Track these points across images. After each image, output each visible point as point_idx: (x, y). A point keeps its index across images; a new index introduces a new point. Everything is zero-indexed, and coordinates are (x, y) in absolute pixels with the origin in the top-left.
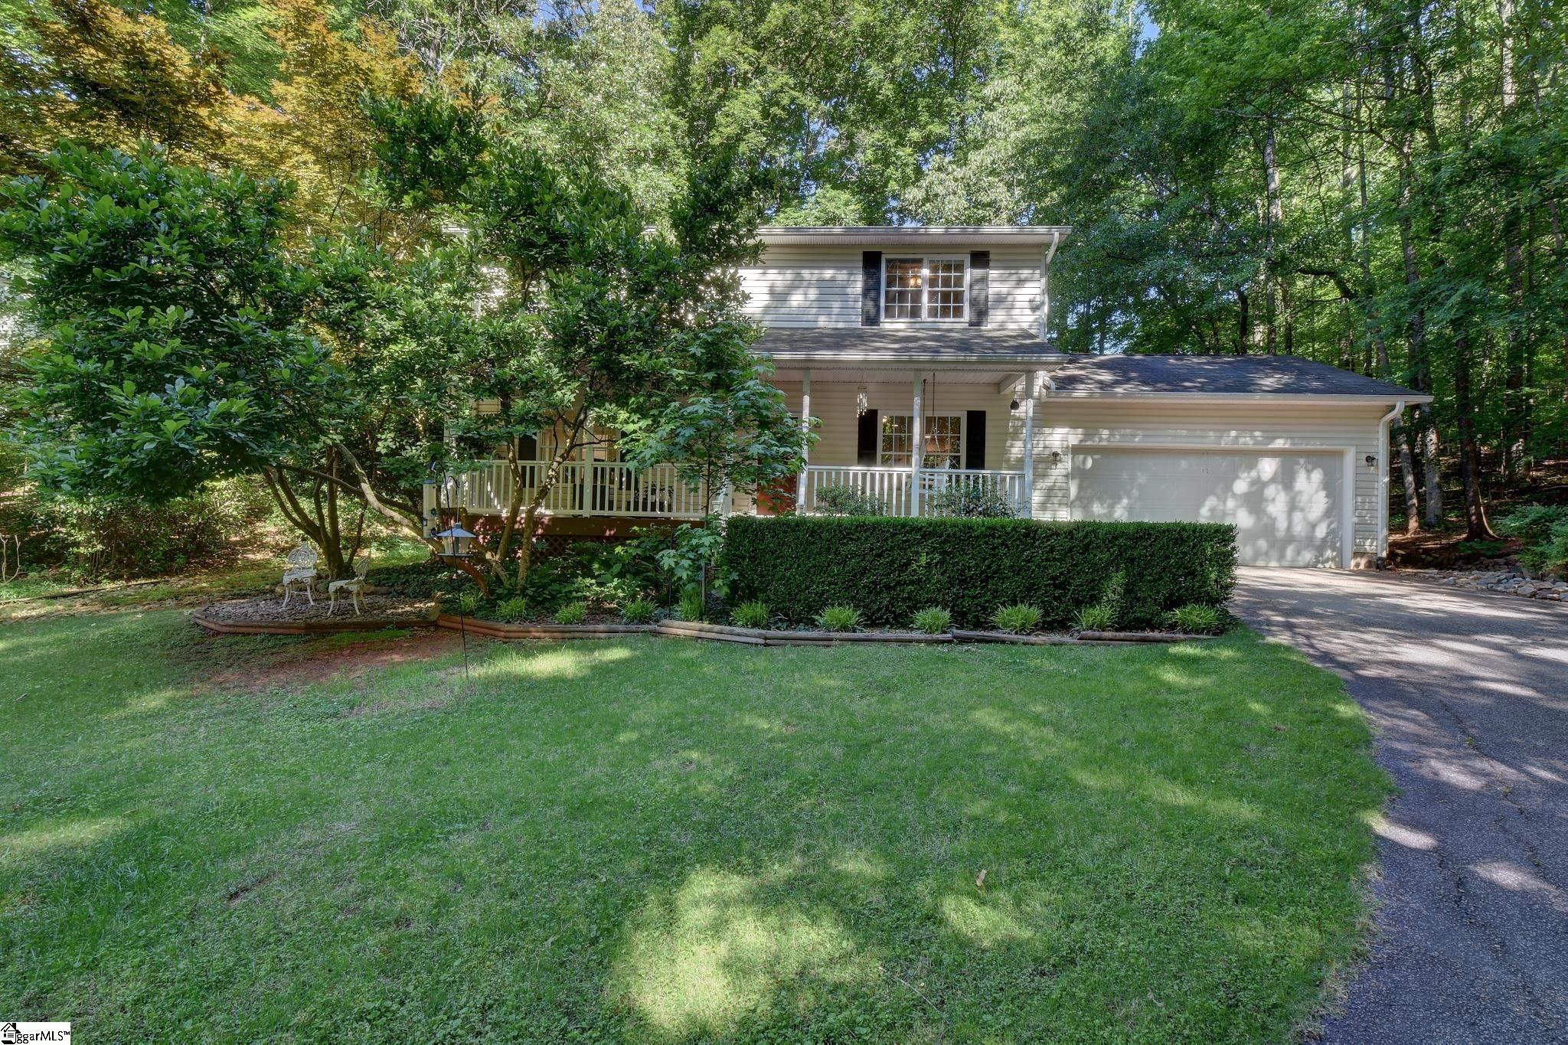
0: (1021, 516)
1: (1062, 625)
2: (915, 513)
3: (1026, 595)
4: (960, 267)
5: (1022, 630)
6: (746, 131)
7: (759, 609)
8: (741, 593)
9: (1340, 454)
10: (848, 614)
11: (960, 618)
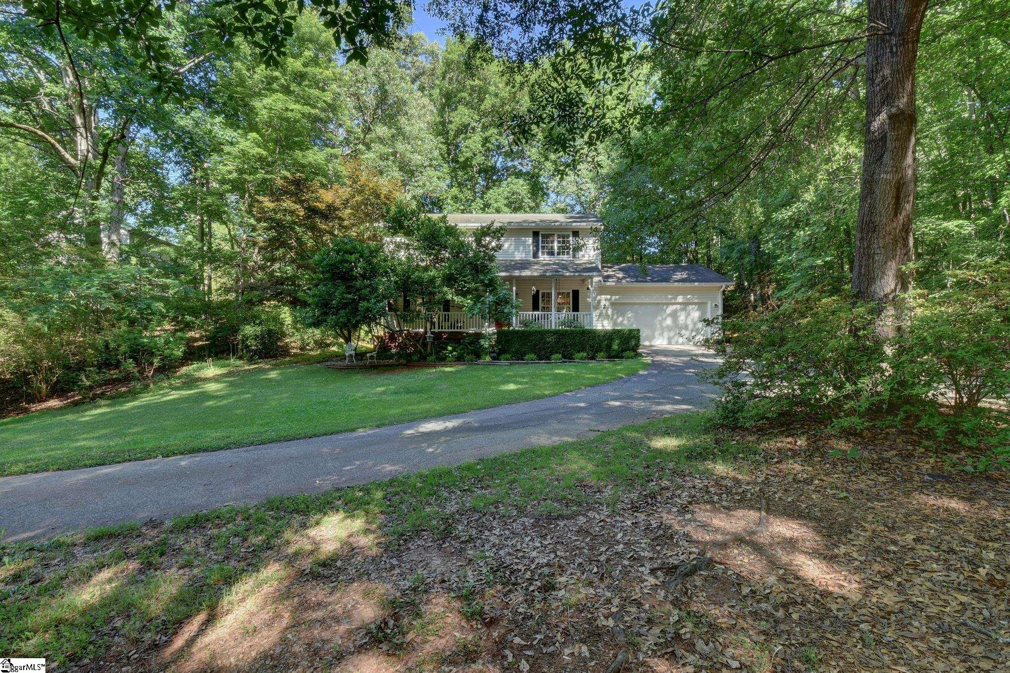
0: (587, 328)
1: (593, 358)
2: (553, 327)
3: (583, 349)
4: (568, 236)
5: (581, 359)
6: (475, 155)
7: (509, 356)
8: (502, 352)
9: (706, 303)
10: (532, 356)
11: (564, 357)
